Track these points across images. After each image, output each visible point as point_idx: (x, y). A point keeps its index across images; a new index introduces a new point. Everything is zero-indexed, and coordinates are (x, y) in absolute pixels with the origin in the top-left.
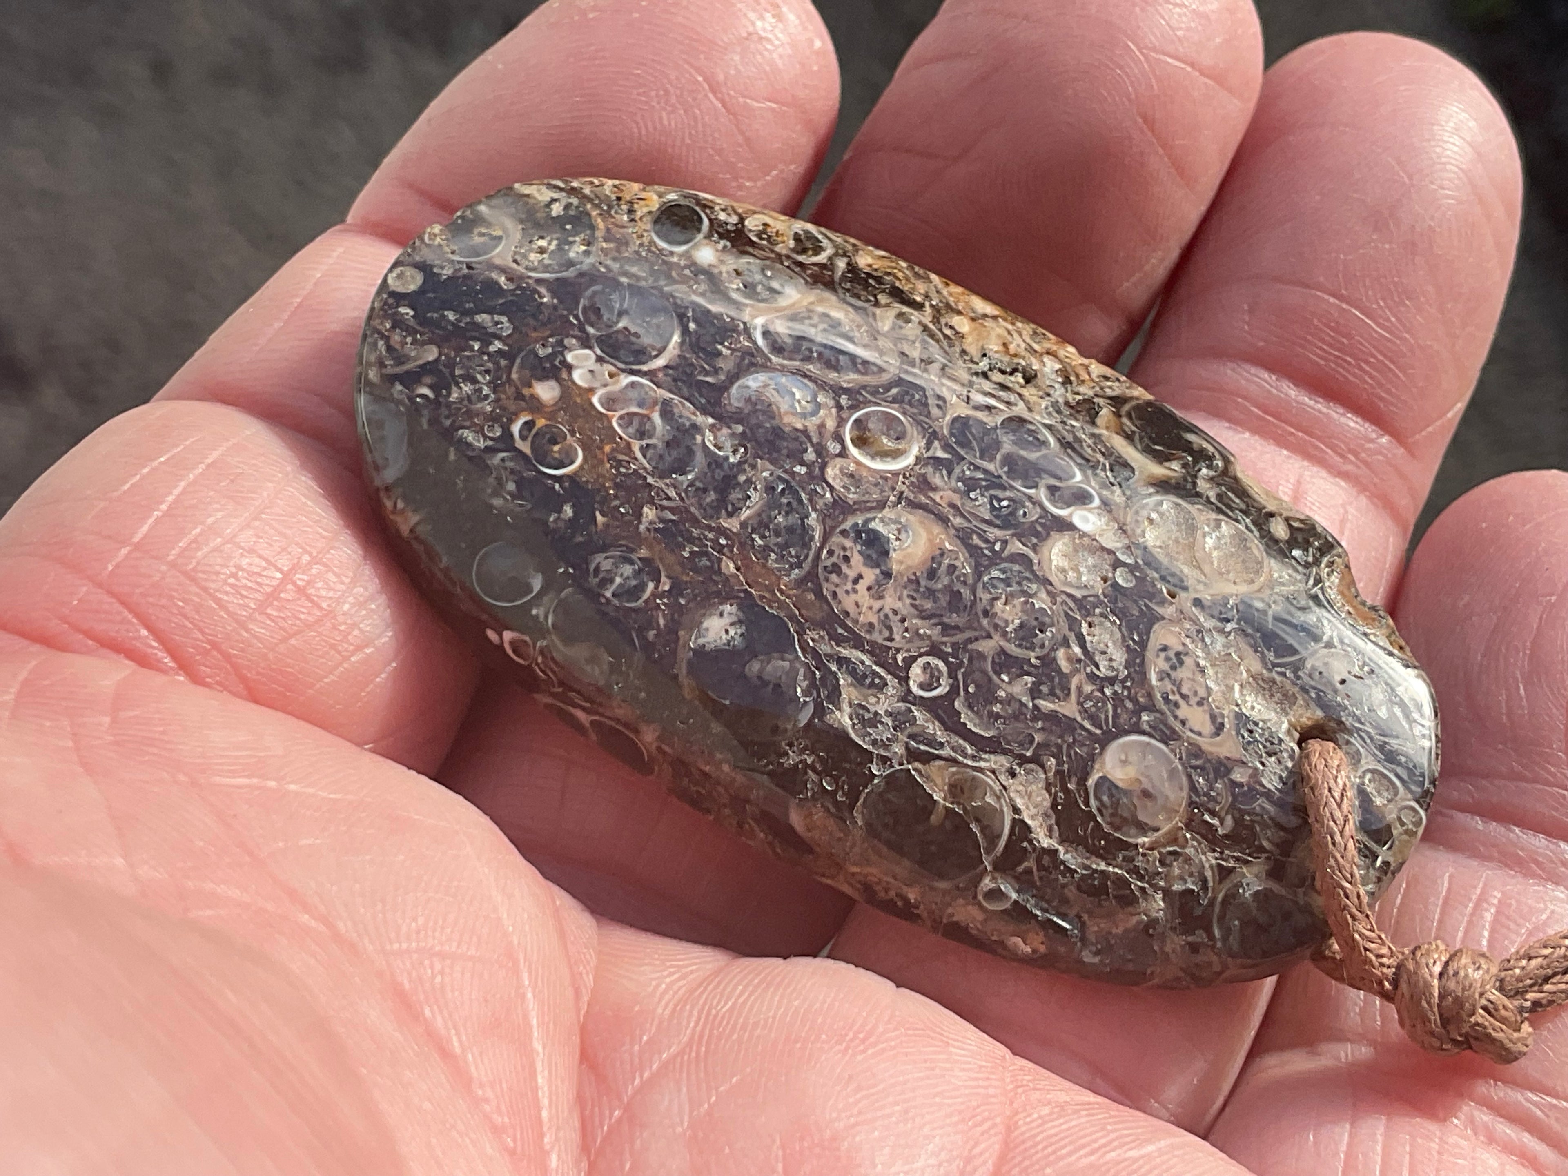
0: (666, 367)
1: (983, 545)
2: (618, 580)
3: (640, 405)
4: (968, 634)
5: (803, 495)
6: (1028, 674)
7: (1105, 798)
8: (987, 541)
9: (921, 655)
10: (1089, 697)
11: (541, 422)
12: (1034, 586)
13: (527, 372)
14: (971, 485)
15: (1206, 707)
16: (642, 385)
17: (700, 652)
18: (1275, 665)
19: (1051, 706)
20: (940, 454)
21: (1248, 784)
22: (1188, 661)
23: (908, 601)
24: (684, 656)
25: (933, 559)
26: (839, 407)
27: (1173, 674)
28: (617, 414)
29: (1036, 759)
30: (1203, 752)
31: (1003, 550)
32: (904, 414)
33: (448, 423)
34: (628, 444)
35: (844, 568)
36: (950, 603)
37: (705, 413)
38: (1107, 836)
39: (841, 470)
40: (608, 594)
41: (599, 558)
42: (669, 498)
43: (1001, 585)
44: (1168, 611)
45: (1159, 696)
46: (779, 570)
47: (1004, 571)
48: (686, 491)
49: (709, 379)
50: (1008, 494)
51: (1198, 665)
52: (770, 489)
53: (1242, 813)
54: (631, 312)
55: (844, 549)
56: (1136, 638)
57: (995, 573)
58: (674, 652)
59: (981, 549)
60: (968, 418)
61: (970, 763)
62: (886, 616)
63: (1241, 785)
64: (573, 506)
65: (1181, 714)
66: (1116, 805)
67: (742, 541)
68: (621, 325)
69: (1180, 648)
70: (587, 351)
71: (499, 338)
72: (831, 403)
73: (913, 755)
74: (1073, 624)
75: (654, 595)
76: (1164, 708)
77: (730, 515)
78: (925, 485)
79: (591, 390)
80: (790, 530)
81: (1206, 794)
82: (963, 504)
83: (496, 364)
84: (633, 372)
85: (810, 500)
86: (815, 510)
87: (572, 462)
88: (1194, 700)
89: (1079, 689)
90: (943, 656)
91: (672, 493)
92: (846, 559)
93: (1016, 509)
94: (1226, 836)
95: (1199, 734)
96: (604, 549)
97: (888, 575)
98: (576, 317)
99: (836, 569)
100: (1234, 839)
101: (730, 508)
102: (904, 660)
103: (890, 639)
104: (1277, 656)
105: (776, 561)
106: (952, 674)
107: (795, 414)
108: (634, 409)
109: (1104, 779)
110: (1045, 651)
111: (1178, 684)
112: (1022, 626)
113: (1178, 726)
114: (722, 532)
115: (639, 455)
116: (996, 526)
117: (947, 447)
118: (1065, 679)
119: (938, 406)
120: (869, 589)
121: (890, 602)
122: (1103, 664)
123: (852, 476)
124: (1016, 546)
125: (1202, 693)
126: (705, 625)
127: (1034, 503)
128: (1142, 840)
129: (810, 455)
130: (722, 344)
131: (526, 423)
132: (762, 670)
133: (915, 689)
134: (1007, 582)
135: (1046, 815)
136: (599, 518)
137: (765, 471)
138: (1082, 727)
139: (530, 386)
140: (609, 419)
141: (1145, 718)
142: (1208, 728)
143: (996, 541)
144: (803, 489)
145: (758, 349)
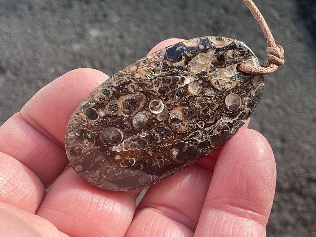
0: (124, 135)
1: (184, 102)
2: (158, 164)
3: (129, 144)
4: (198, 115)
5: (161, 127)
6: (209, 109)
7: (232, 108)
8: (184, 101)
9: (197, 124)
10: (217, 101)
11: (123, 161)
12: (195, 98)
13: (112, 159)
14: (172, 97)
15: (227, 83)
16: (126, 141)
17: (177, 157)
18: (225, 66)
19: (215, 108)
20: (164, 98)
21: (241, 84)
22: (219, 81)
23: (188, 121)
24: (176, 160)
25: (183, 112)
26: (147, 110)
27: (220, 85)
28: (129, 148)
29: (221, 116)
30: (233, 89)
31: (187, 99)
32: (154, 100)
33: (113, 176)
34: (136, 150)
35: (177, 127)
36: (191, 114)
37: (137, 134)
38: (237, 111)
39: (159, 118)
40: (159, 166)
41: (153, 165)
42: (149, 148)
43: (192, 104)
44: (209, 78)
45: (222, 90)
46: (171, 138)
47: (190, 102)
48: (150, 145)
49: (130, 129)
50: (177, 92)
51: (220, 80)
52: (157, 131)
53: (244, 88)
54: (109, 134)
55: (173, 126)
56: (211, 87)
57: (190, 103)
58: (175, 161)
59: (185, 103)
60: (159, 89)
61: (216, 126)
62: (188, 125)
63: (241, 86)
64: (142, 164)
65: (226, 88)
66: (233, 107)
67: (163, 141)
68: (111, 138)
69: (216, 81)
70: (114, 147)
71: (102, 160)
72: (145, 111)
73: (210, 134)
74: (205, 96)
75: (164, 160)
76: (224, 90)
77: (158, 140)
78: (169, 105)
79: (122, 150)
80: (166, 132)
81: (240, 92)
82: (175, 101)
83: (107, 163)
84: (122, 141)
85: (162, 126)
86: (164, 126)
87: (134, 160)
88: (225, 84)
89: (215, 102)
90: (199, 121)
91: (149, 147)
92: (176, 126)
93: (180, 92)
94: (246, 93)
95: (231, 87)
96: (152, 163)
97: (182, 121)
98: (106, 145)
99: (176, 129)
100: (247, 92)
101: (157, 140)
102: (196, 127)
103: (192, 127)
104: (224, 65)
105: (170, 138)
106: (202, 121)
107: (144, 119)
108: (130, 145)
109: (229, 107)
110: (206, 103)
111: (222, 85)
112: (201, 105)
113: (228, 90)
114: (160, 143)
115: (139, 149)
116: (182, 98)
117: (164, 96)
118: (212, 103)
119: (154, 93)
120: (182, 126)
121: (186, 123)
122: (213, 95)
123: (161, 116)
124: (187, 97)
125: (225, 82)
126: (173, 154)
127: (181, 88)
128: (240, 106)
129: (154, 121)
130: (124, 123)
131: (122, 164)
132: (185, 149)
133: (201, 128)
134: (193, 102)
135: (229, 119)
136: (146, 161)
137: (153, 130)
138: (221, 105)
139: (115, 160)
140: (129, 150)
141: (224, 94)
142: (230, 85)
143: (185, 100)
144: (160, 126)
145: (128, 117)
